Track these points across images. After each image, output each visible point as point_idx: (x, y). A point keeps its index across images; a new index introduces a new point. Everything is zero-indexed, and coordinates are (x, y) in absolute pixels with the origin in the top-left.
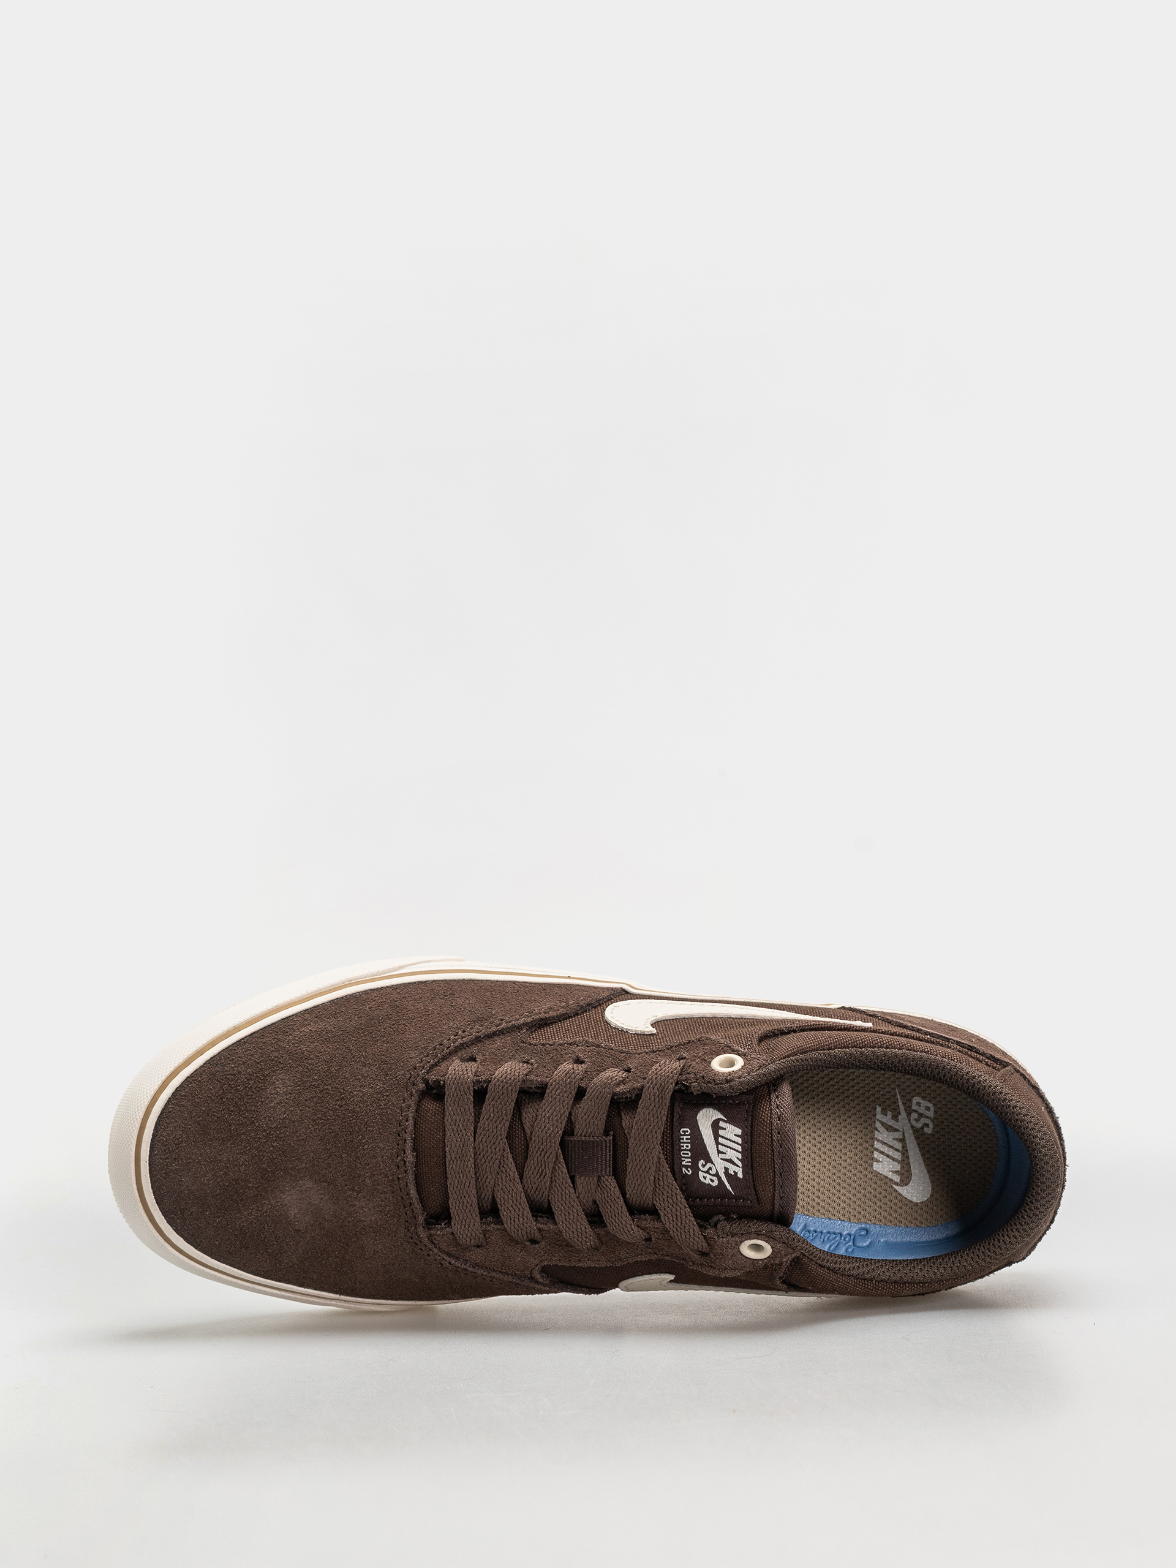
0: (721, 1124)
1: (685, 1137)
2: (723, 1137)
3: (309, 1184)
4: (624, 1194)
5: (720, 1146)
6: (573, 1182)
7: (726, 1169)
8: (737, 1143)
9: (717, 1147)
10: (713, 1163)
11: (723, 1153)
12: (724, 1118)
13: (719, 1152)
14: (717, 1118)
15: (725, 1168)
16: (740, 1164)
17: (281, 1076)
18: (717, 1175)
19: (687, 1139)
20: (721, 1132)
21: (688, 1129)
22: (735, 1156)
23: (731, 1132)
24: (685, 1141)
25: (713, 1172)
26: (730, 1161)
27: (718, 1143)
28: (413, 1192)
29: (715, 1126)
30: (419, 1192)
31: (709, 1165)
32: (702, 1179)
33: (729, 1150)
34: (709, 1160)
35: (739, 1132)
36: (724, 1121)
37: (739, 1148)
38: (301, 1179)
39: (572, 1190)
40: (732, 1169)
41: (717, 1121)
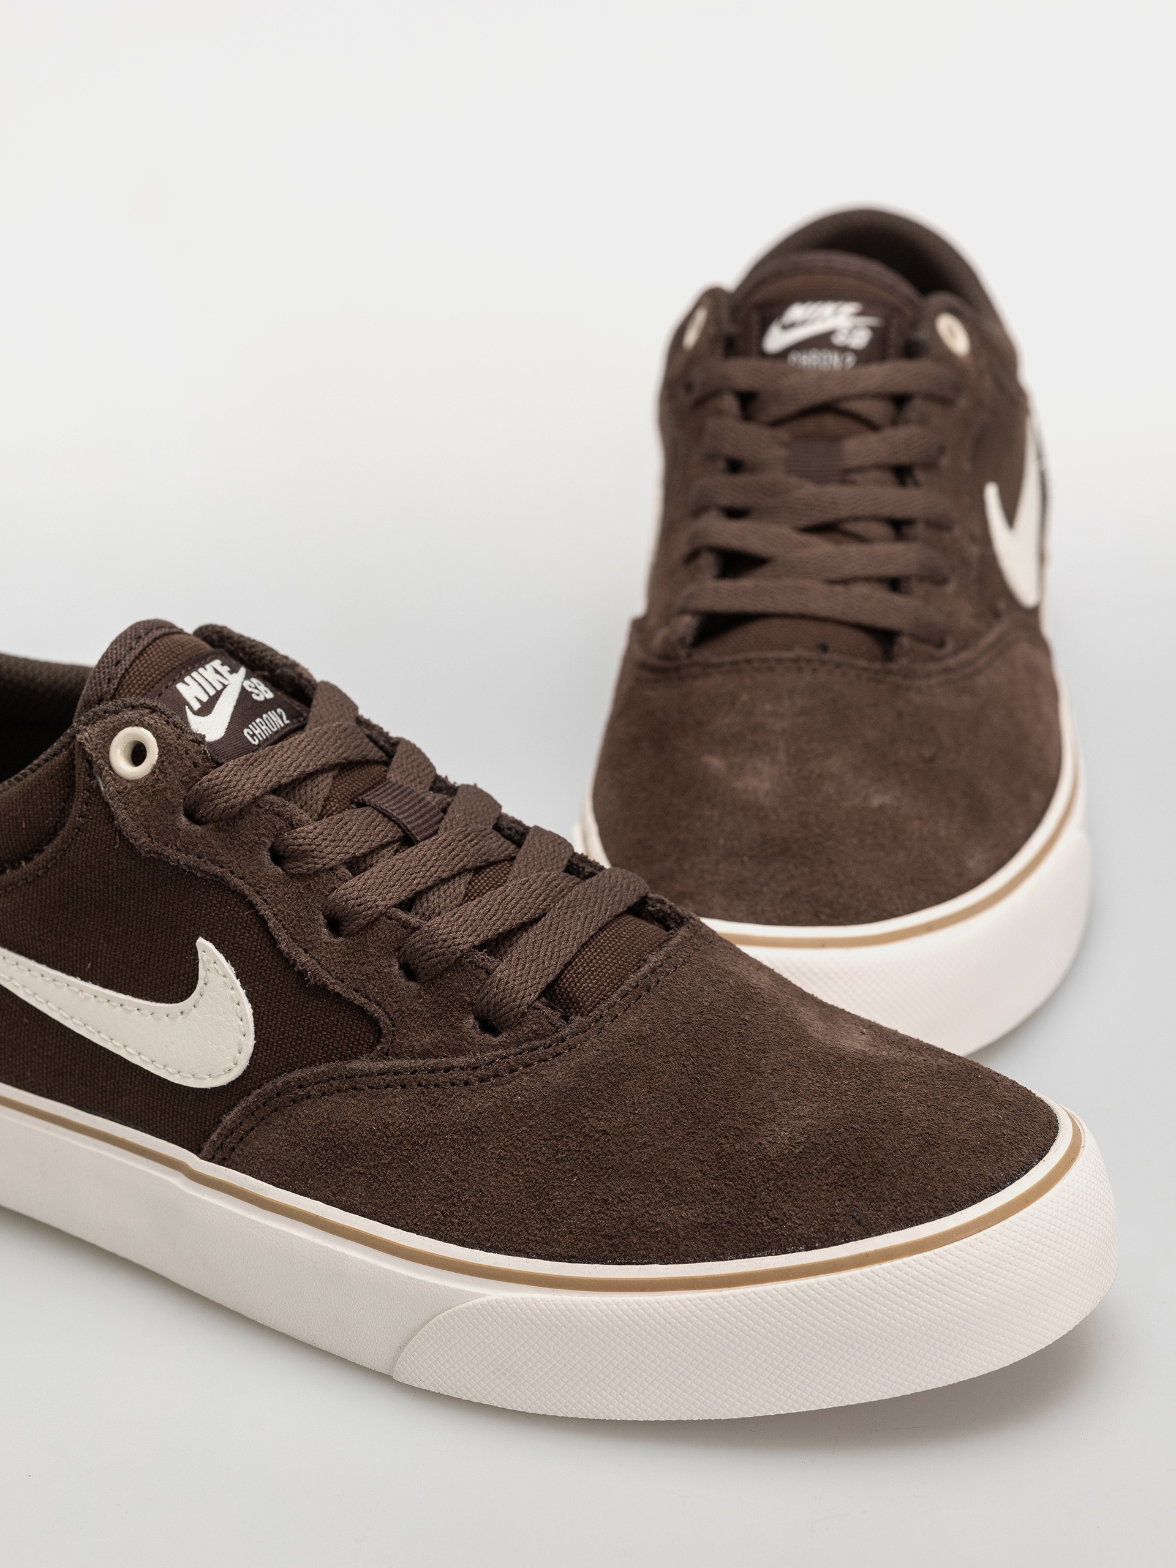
0: (194, 706)
1: (257, 732)
2: (206, 693)
3: (817, 1035)
4: (388, 761)
5: (220, 691)
6: (446, 807)
8: (193, 676)
9: (224, 692)
10: (243, 688)
11: (221, 684)
12: (187, 709)
13: (226, 688)
14: (196, 716)
15: (231, 674)
17: (774, 1148)
18: (247, 679)
19: (256, 729)
20: (204, 699)
22: (207, 673)
23: (189, 691)
25: (249, 683)
26: (218, 674)
29: (205, 710)
31: (250, 690)
32: (271, 694)
34: (247, 694)
35: (180, 685)
36: (189, 707)
37: (195, 674)
38: (824, 1044)
39: (453, 805)
41: (199, 713)
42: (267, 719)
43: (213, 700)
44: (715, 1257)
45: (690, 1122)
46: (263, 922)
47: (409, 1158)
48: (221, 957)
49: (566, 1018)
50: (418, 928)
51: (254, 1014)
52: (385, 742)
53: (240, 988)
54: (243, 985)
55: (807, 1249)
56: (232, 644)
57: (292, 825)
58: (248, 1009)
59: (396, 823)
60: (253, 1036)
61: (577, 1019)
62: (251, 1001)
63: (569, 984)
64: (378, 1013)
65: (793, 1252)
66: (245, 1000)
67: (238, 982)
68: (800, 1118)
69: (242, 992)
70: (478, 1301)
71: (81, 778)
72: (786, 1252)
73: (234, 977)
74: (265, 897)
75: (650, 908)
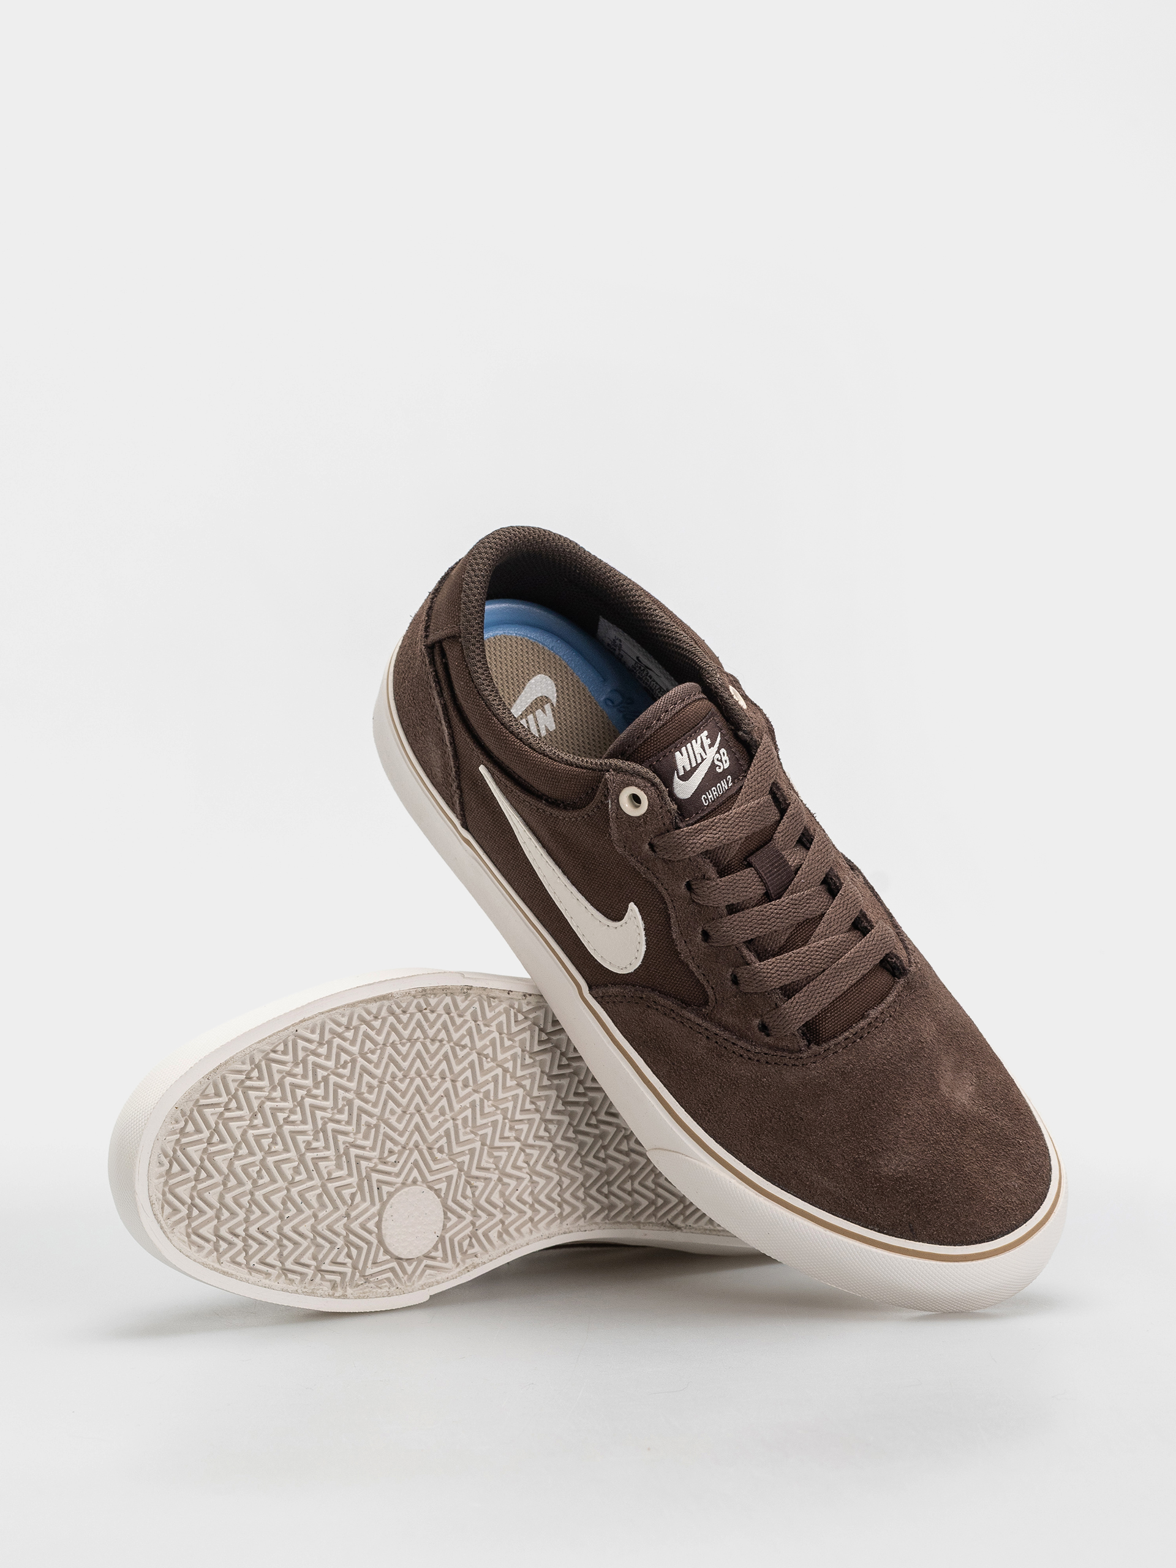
0: (682, 773)
1: (709, 797)
2: (691, 764)
3: (943, 1087)
4: (779, 822)
5: (699, 762)
6: (798, 869)
7: (711, 746)
8: (687, 749)
9: (701, 763)
10: (713, 760)
11: (701, 756)
12: (676, 774)
13: (703, 760)
14: (679, 780)
15: (710, 748)
16: (699, 738)
17: (886, 1169)
18: (718, 752)
19: (710, 795)
20: (688, 768)
21: (702, 798)
22: (696, 745)
23: (682, 760)
24: (711, 796)
25: (718, 756)
26: (702, 746)
27: (698, 765)
28: (890, 999)
29: (686, 777)
30: (887, 994)
31: (717, 763)
32: (728, 763)
33: (696, 753)
34: (713, 766)
35: (678, 754)
36: (678, 773)
37: (689, 745)
38: (945, 1096)
39: (803, 866)
40: (707, 742)
41: (681, 778)
42: (719, 786)
43: (693, 770)
44: (830, 1211)
45: (849, 1133)
46: (668, 917)
47: (697, 1074)
48: (640, 917)
49: (808, 1046)
50: (748, 964)
51: (646, 951)
52: (783, 800)
53: (644, 936)
54: (646, 935)
55: (879, 1231)
56: (721, 701)
57: (704, 878)
58: (644, 948)
59: (765, 884)
60: (641, 961)
61: (814, 1047)
62: (646, 945)
63: (819, 1021)
64: (710, 992)
65: (871, 1229)
66: (644, 943)
67: (643, 933)
68: (909, 1154)
69: (644, 938)
70: (702, 1164)
71: (598, 795)
72: (867, 1227)
73: (643, 930)
74: (675, 905)
75: (889, 959)
